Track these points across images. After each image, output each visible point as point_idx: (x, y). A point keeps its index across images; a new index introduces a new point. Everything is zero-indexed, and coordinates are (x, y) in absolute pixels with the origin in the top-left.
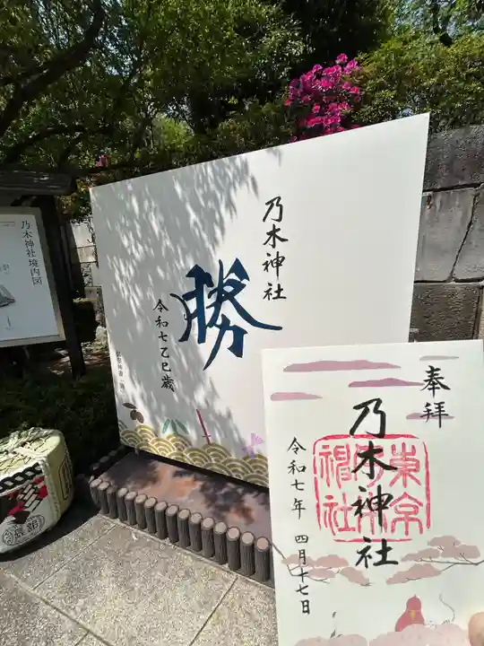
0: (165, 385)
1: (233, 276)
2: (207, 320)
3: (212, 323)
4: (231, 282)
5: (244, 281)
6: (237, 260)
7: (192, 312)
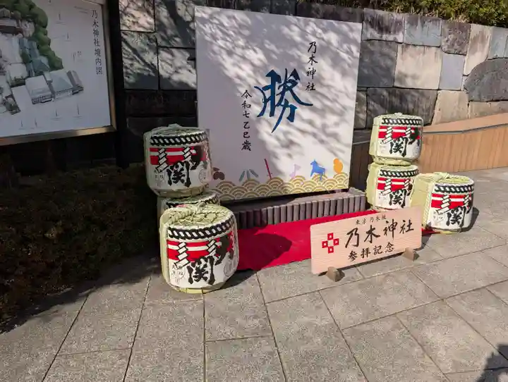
0: (245, 148)
1: (292, 78)
2: (276, 103)
3: (279, 104)
4: (290, 81)
5: (298, 81)
6: (295, 70)
7: (267, 97)
